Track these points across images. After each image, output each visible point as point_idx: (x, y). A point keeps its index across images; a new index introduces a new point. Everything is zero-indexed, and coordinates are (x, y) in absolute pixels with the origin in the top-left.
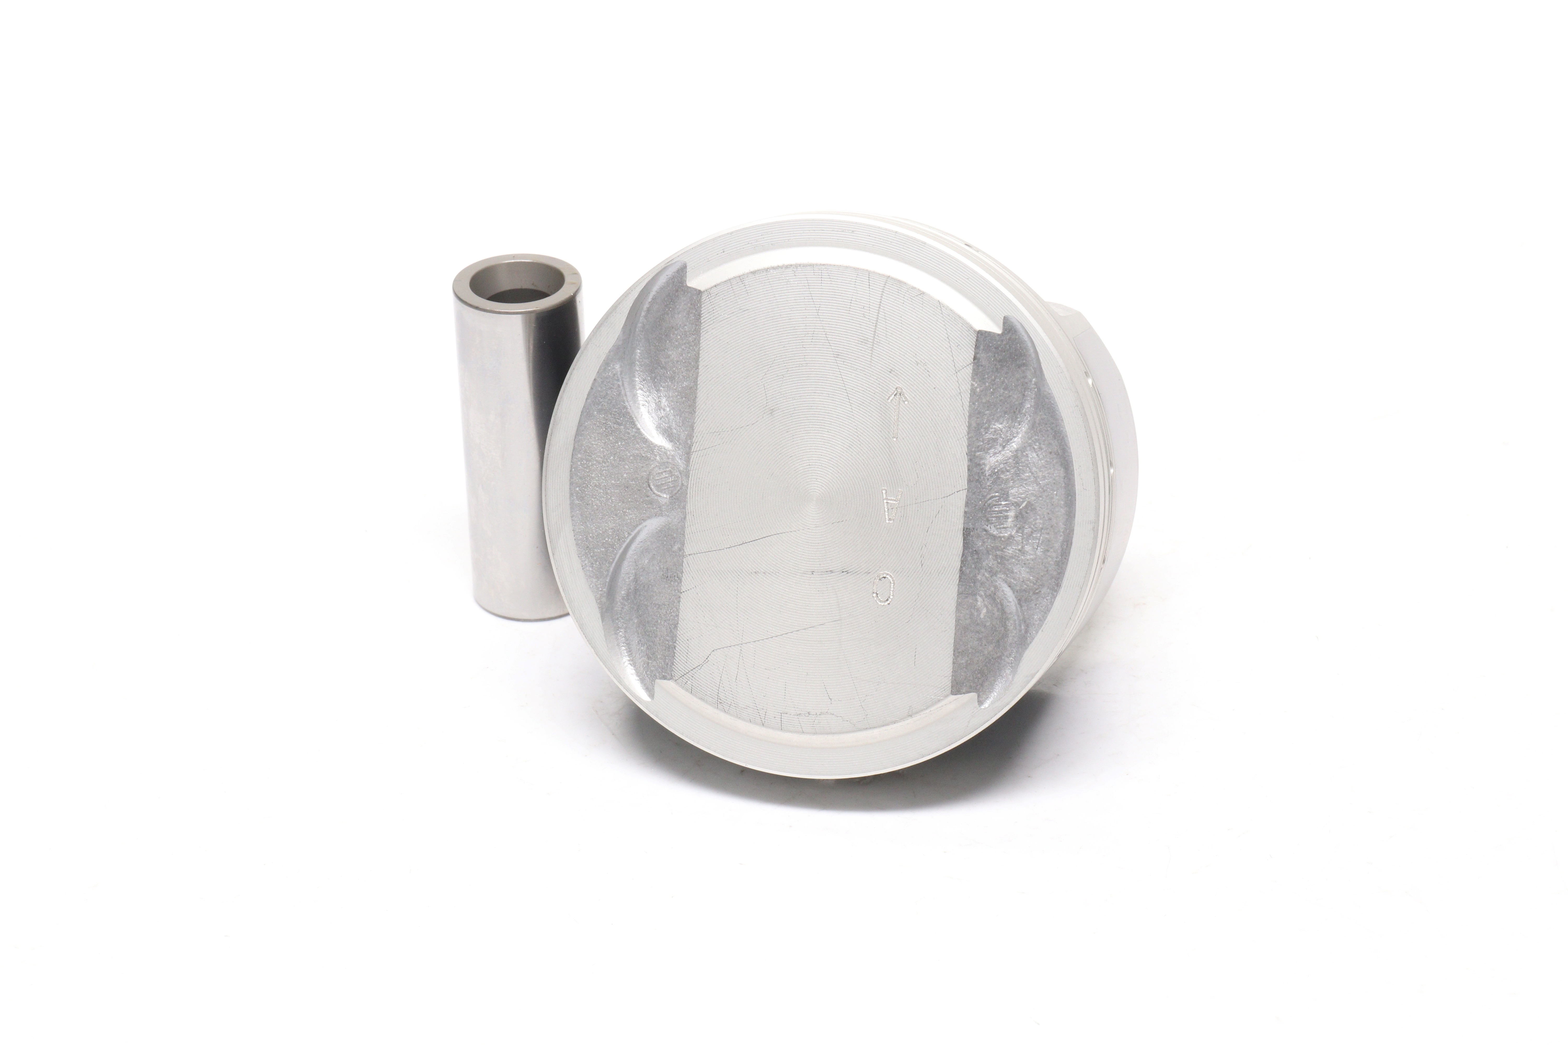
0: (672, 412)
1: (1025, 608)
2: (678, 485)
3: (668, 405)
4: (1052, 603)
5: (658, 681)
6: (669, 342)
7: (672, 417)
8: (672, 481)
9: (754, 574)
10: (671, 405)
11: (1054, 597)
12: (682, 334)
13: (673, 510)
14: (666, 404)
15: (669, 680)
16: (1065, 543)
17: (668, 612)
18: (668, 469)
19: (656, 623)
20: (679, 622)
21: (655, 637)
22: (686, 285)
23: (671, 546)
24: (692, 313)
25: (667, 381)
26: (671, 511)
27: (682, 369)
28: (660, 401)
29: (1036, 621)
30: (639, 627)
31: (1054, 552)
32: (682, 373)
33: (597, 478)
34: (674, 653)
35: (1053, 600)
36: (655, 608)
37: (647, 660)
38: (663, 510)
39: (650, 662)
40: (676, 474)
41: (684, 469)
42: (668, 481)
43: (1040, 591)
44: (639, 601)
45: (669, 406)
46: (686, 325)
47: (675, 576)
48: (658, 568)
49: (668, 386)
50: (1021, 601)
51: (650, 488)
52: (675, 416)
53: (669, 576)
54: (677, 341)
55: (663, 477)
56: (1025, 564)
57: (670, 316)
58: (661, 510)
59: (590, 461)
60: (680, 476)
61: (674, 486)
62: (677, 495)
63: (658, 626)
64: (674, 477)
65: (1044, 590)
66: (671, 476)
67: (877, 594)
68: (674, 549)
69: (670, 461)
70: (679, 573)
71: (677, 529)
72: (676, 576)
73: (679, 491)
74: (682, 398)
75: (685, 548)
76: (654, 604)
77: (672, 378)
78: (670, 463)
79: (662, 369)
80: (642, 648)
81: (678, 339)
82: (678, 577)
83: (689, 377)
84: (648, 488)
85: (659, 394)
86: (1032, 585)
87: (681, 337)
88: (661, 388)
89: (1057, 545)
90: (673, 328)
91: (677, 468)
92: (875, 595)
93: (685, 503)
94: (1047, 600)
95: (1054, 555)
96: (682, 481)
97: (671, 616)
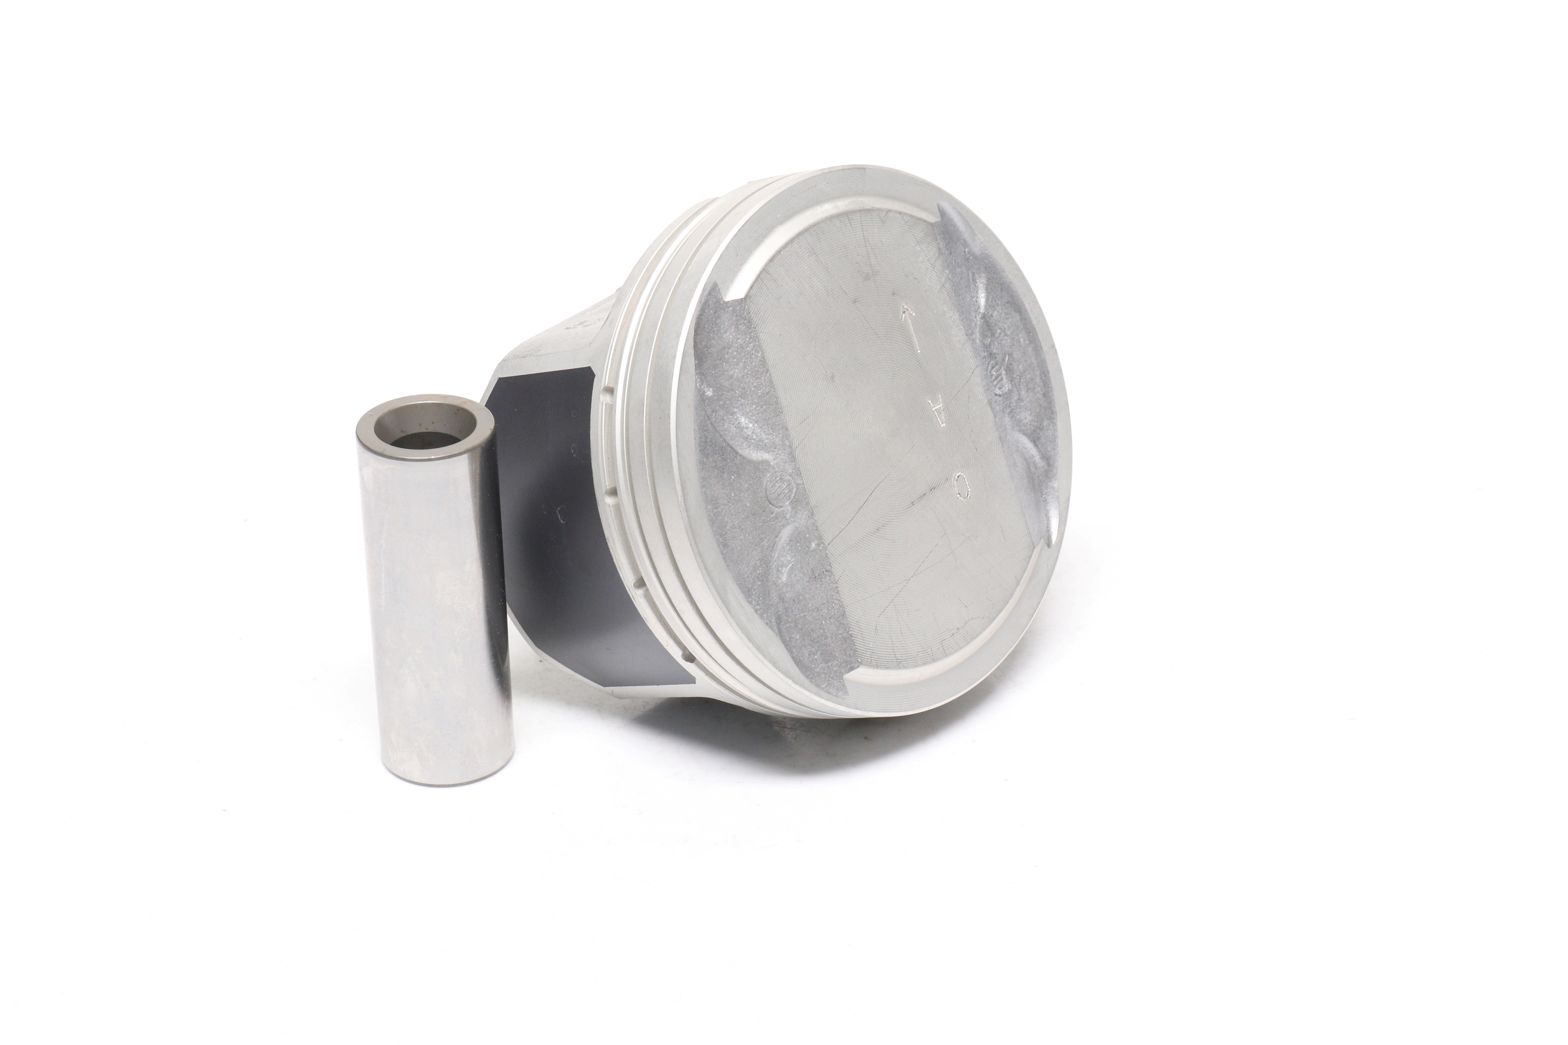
0: (756, 425)
1: (1040, 446)
2: (793, 488)
3: (749, 422)
4: (1055, 430)
5: (846, 676)
6: (726, 364)
7: (758, 430)
8: (786, 487)
9: (877, 531)
10: (753, 420)
11: (1055, 424)
12: (738, 349)
13: (797, 513)
14: (747, 422)
15: (857, 668)
16: (1043, 375)
17: (830, 608)
18: (778, 479)
19: (821, 626)
20: (846, 610)
21: (826, 638)
22: (724, 301)
23: (808, 547)
24: (741, 324)
25: (738, 401)
26: (795, 515)
27: (751, 380)
28: (739, 423)
29: (1051, 452)
30: (804, 640)
31: (1038, 386)
32: (753, 384)
33: (730, 521)
34: (852, 640)
35: (1055, 427)
36: (814, 613)
37: (826, 665)
38: (788, 518)
39: (830, 664)
40: (786, 478)
41: (793, 470)
42: (783, 489)
43: (1043, 426)
44: (793, 617)
45: (751, 422)
46: (738, 339)
47: (823, 572)
48: (801, 575)
49: (742, 405)
50: (1035, 441)
51: (772, 504)
52: (761, 427)
53: (817, 575)
54: (734, 359)
55: (777, 488)
56: (1026, 409)
57: (717, 339)
58: (786, 520)
59: (719, 507)
60: (791, 479)
61: (790, 491)
62: (796, 496)
63: (825, 627)
64: (787, 483)
65: (1045, 423)
66: (783, 483)
67: (959, 494)
68: (811, 549)
69: (777, 469)
70: (826, 566)
71: (808, 529)
72: (825, 571)
73: (796, 492)
74: (762, 407)
75: (823, 540)
76: (811, 610)
77: (743, 396)
78: (777, 472)
79: (728, 392)
80: (816, 657)
81: (735, 355)
82: (827, 571)
83: (762, 384)
84: (770, 506)
85: (735, 417)
86: (1036, 423)
87: (737, 352)
88: (736, 410)
89: (1038, 380)
90: (725, 348)
91: (785, 473)
92: (958, 496)
93: (807, 500)
94: (1051, 430)
95: (1039, 389)
96: (795, 482)
97: (835, 609)
